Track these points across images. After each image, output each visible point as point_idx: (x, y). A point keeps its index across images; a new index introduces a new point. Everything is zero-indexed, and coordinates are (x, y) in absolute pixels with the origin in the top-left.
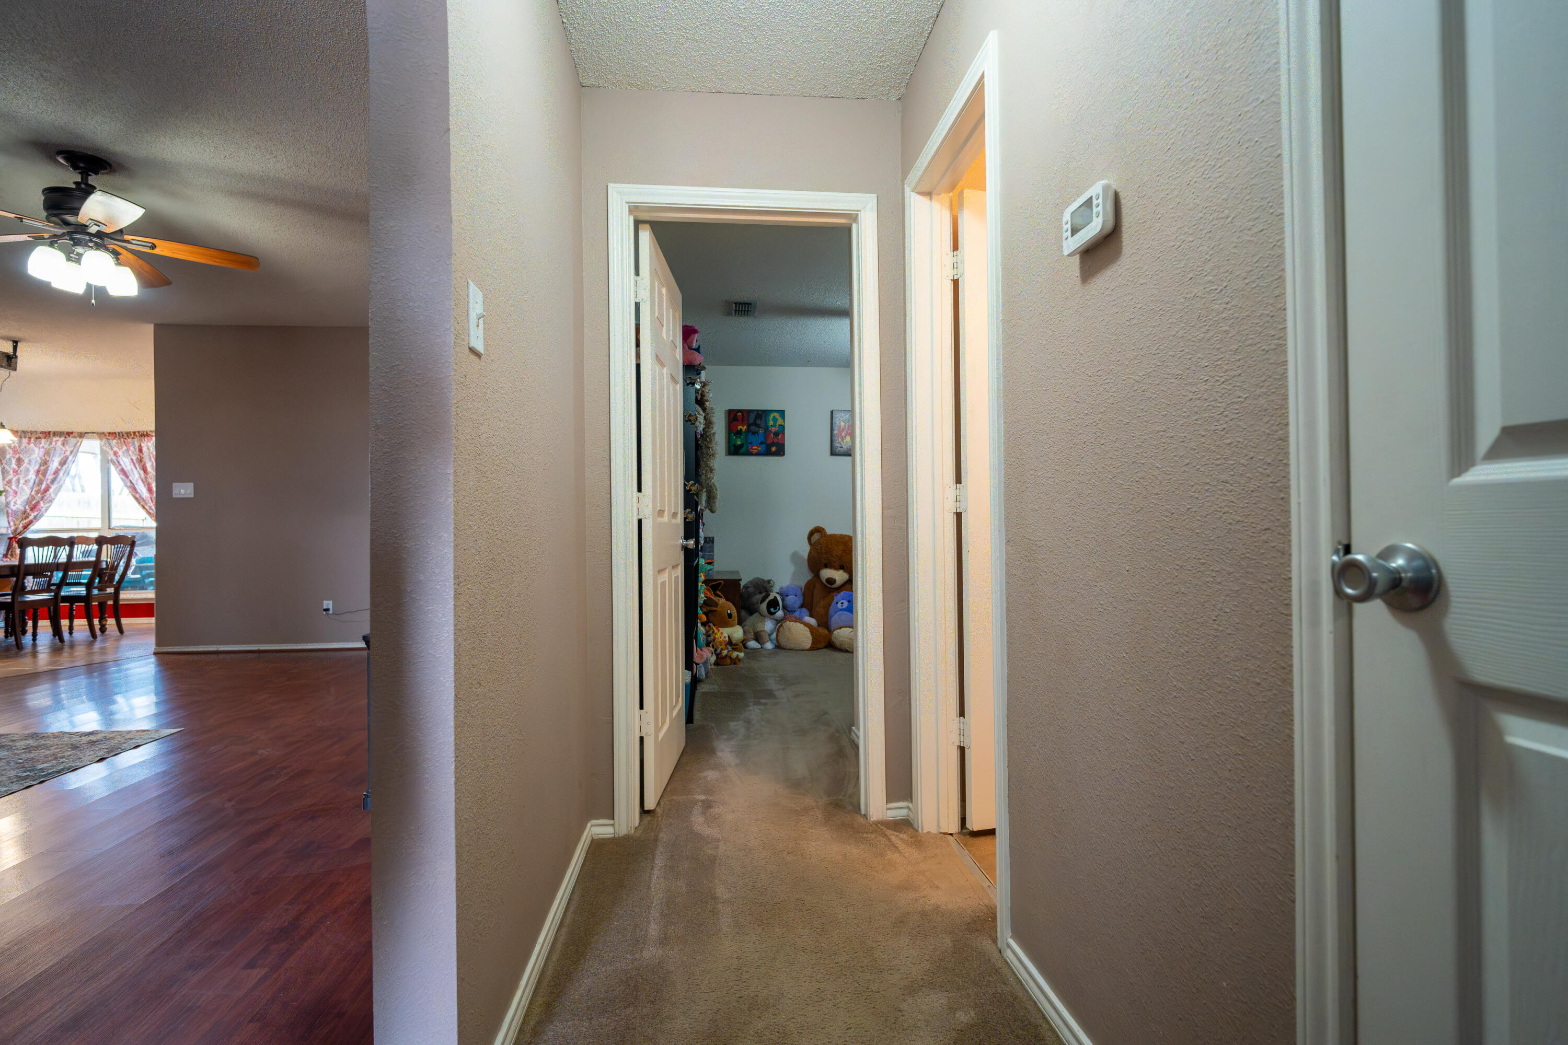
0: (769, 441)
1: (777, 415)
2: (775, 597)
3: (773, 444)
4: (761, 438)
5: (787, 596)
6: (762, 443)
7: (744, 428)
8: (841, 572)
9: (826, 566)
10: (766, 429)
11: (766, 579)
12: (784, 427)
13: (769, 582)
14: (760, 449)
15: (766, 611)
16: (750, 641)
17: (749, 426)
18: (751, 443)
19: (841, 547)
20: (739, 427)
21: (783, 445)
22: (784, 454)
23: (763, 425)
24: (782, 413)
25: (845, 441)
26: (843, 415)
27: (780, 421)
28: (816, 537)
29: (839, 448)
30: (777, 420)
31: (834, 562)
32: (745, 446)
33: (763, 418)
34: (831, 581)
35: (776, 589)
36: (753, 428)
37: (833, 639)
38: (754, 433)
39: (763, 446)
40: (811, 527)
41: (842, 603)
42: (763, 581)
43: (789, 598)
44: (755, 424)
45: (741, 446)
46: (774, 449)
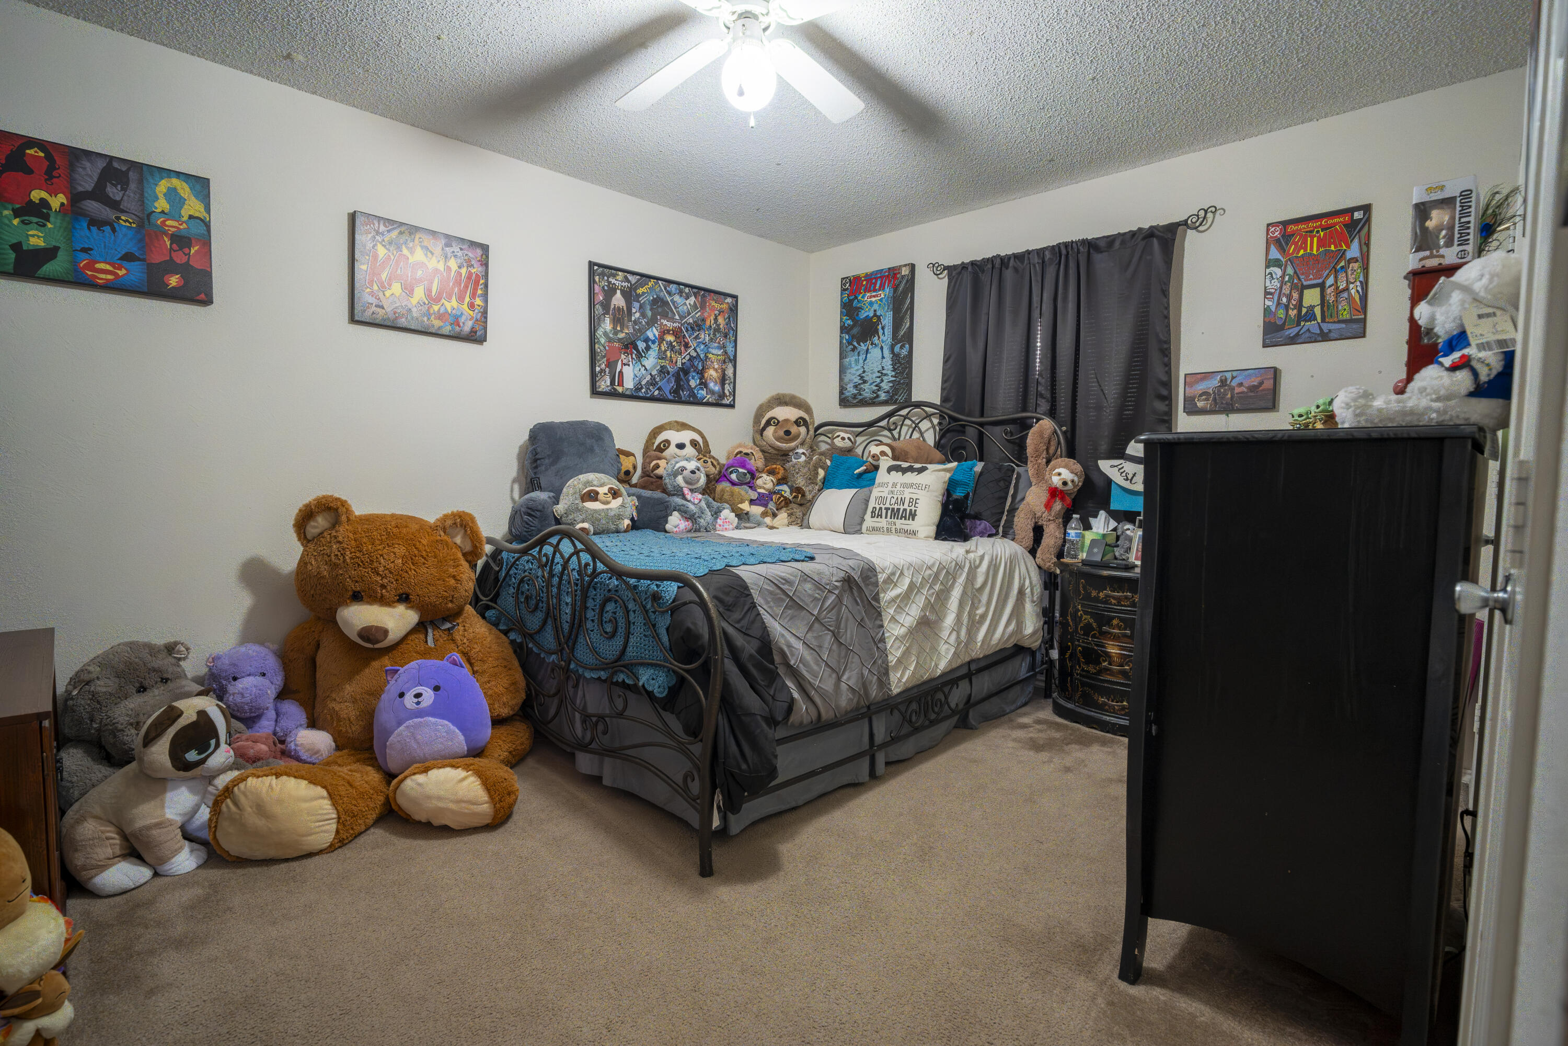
0: (157, 258)
1: (184, 189)
2: (202, 714)
3: (171, 267)
4: (125, 241)
5: (235, 679)
6: (128, 257)
7: (57, 201)
8: (401, 609)
9: (357, 597)
10: (145, 219)
11: (159, 640)
12: (208, 226)
13: (170, 649)
14: (121, 273)
15: (168, 764)
16: (103, 867)
17: (76, 199)
18: (85, 250)
19: (400, 550)
20: (37, 195)
21: (207, 275)
22: (212, 303)
23: (129, 203)
24: (201, 185)
25: (388, 293)
26: (382, 228)
27: (193, 207)
28: (320, 522)
29: (374, 309)
30: (182, 201)
31: (383, 587)
32: (61, 255)
33: (133, 186)
34: (372, 634)
35: (193, 666)
36: (93, 207)
37: (401, 800)
38: (96, 223)
39: (135, 266)
40: (308, 497)
41: (418, 696)
42: (152, 649)
43: (241, 684)
44: (98, 194)
45: (50, 253)
46: (174, 281)
